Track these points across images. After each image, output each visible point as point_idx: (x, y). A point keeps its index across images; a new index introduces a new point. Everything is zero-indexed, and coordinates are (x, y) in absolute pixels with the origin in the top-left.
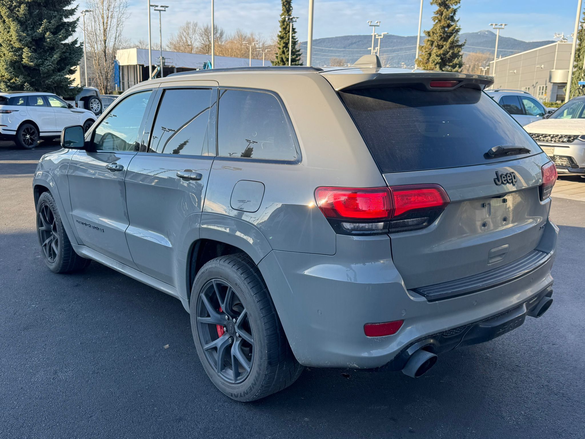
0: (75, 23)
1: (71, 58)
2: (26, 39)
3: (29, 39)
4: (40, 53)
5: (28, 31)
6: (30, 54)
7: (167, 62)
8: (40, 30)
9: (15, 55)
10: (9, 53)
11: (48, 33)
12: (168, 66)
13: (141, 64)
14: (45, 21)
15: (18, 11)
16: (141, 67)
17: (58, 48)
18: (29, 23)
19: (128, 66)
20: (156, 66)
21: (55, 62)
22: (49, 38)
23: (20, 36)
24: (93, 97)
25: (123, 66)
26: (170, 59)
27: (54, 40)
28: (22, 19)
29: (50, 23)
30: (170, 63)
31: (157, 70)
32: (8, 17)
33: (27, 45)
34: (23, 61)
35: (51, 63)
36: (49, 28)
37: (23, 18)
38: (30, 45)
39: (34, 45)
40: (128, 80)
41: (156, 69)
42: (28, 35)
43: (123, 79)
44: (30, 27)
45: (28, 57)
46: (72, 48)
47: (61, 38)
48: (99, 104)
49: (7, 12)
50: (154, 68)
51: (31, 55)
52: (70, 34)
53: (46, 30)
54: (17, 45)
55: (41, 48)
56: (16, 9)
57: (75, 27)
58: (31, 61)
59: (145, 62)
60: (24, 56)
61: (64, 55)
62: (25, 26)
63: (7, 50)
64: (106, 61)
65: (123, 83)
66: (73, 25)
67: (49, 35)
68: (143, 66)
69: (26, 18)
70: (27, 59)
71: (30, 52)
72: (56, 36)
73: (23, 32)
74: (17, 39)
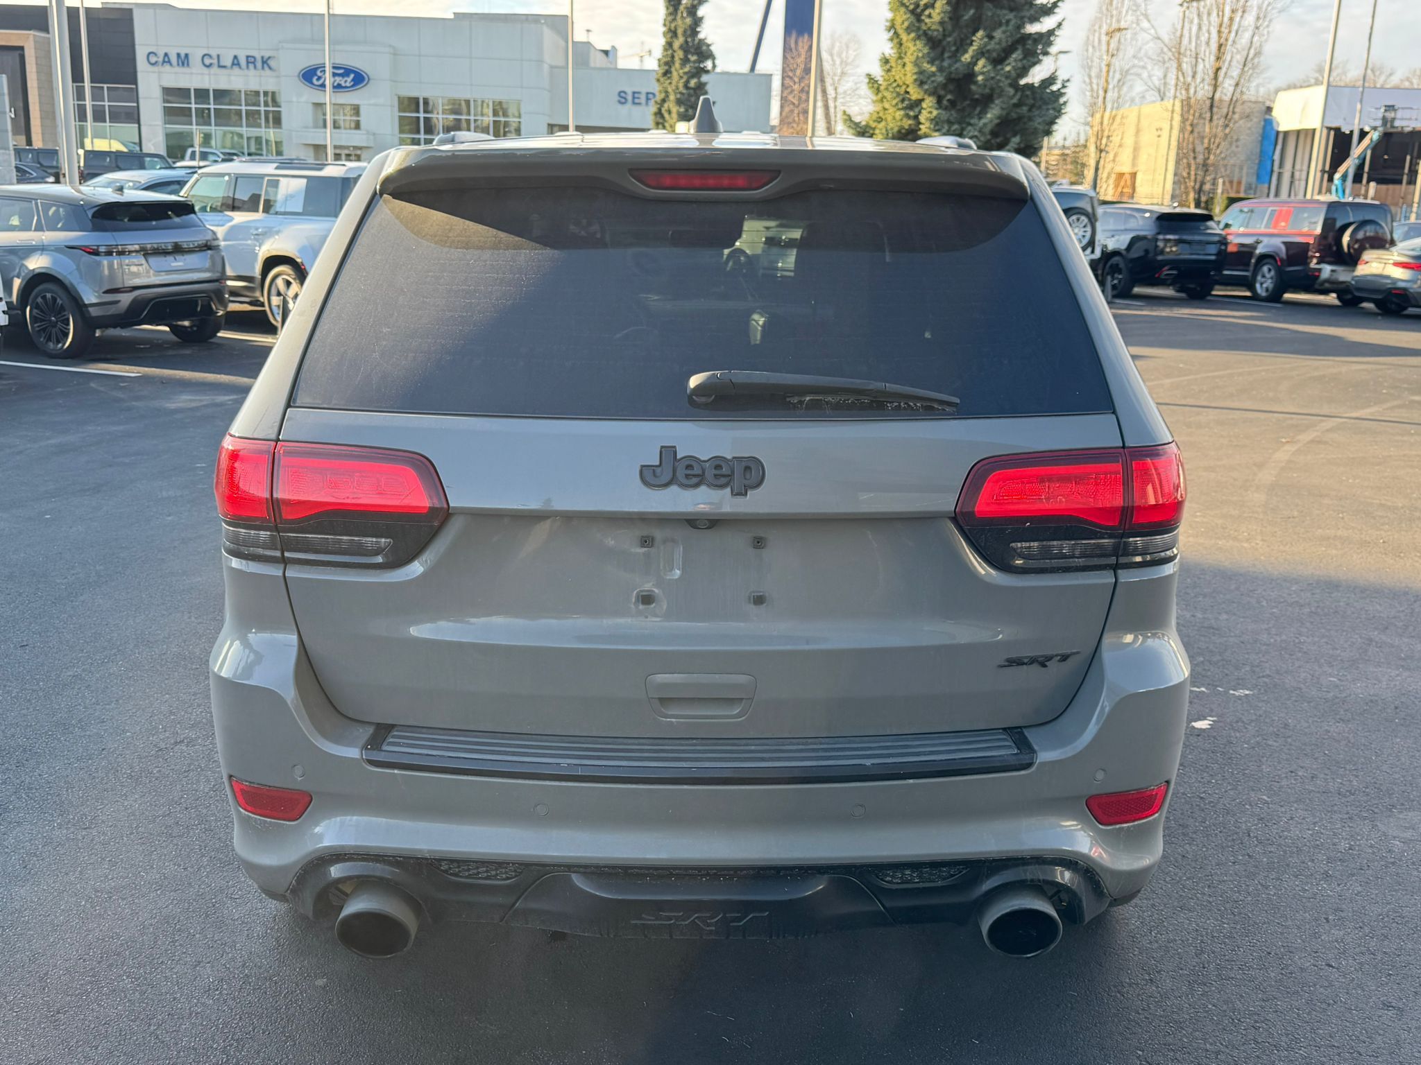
0: (1051, 33)
1: (1030, 119)
2: (933, 79)
3: (940, 79)
4: (963, 110)
5: (943, 60)
6: (935, 113)
7: (1402, 119)
8: (967, 58)
9: (908, 116)
10: (895, 112)
11: (981, 62)
12: (1402, 127)
13: (1334, 125)
14: (980, 34)
15: (930, 16)
16: (1332, 133)
17: (1000, 96)
18: (949, 42)
19: (1298, 132)
20: (1367, 129)
21: (987, 130)
22: (982, 73)
23: (921, 72)
24: (1077, 211)
25: (1286, 134)
26: (1411, 108)
27: (993, 78)
28: (935, 33)
29: (991, 37)
30: (1410, 119)
31: (1371, 140)
32: (908, 30)
33: (932, 93)
34: (920, 129)
35: (976, 133)
36: (988, 51)
37: (938, 30)
38: (942, 93)
39: (950, 92)
40: (1293, 167)
41: (1368, 137)
42: (941, 69)
43: (1281, 165)
44: (950, 51)
45: (932, 120)
46: (1038, 96)
47: (1009, 72)
48: (1089, 229)
49: (907, 19)
50: (1363, 134)
51: (938, 114)
52: (1036, 60)
53: (981, 53)
54: (915, 94)
55: (965, 98)
56: (927, 12)
57: (1050, 44)
58: (937, 128)
59: (1345, 119)
60: (922, 118)
61: (1016, 113)
62: (939, 50)
63: (894, 106)
64: (1211, 120)
65: (1280, 175)
66: (1046, 39)
67: (984, 67)
68: (1337, 130)
69: (944, 30)
70: (928, 124)
71: (937, 109)
72: (999, 67)
73: (932, 62)
74: (916, 80)
